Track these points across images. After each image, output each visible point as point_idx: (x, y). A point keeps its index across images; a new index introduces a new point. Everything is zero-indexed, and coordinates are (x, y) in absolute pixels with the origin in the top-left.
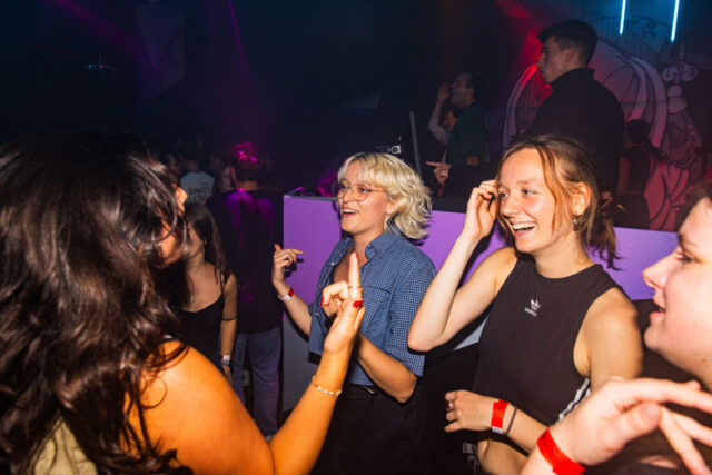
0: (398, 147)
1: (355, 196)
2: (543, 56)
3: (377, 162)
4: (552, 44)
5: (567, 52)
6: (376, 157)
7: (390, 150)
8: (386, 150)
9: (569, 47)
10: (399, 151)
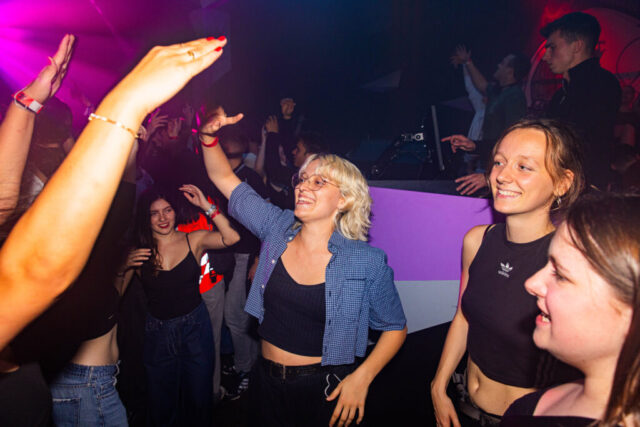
0: (421, 135)
1: (310, 187)
3: (334, 161)
5: (574, 44)
6: (334, 158)
7: (414, 137)
8: (410, 137)
9: (576, 40)
10: (422, 138)
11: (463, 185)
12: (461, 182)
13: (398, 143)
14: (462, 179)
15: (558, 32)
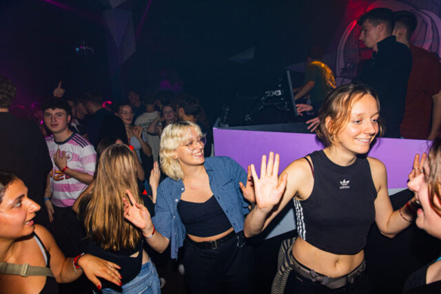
0: (279, 91)
2: (363, 32)
4: (368, 24)
5: (378, 26)
7: (275, 93)
8: (271, 93)
9: (379, 24)
10: (280, 94)
11: (312, 125)
12: (310, 123)
13: (263, 98)
14: (311, 121)
15: (368, 20)
